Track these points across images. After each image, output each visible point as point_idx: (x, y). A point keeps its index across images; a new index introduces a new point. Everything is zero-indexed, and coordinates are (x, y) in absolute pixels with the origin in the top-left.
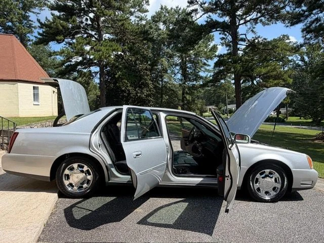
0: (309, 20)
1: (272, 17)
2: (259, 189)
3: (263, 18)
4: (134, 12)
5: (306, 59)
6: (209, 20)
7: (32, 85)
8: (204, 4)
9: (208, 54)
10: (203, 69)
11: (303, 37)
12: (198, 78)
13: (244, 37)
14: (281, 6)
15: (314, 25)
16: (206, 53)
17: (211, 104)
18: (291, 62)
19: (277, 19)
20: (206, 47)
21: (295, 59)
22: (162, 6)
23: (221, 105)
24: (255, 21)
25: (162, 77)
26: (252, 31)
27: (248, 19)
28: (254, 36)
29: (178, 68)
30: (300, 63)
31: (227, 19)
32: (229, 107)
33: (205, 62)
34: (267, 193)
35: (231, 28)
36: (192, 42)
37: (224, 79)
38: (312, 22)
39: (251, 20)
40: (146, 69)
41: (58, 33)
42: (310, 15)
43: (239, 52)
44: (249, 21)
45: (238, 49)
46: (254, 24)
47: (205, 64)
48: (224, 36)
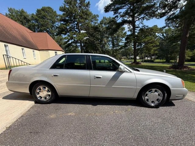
0: (169, 14)
1: (151, 16)
2: (148, 100)
3: (147, 17)
4: (93, 21)
5: (165, 35)
6: (123, 19)
7: (55, 51)
8: (121, 13)
9: (123, 35)
10: (121, 42)
11: (165, 23)
12: (118, 45)
13: (138, 26)
14: (156, 10)
15: (171, 17)
16: (122, 35)
17: (124, 56)
18: (158, 36)
19: (153, 17)
20: (122, 33)
21: (160, 36)
22: (104, 17)
23: (128, 56)
24: (143, 18)
25: (104, 46)
26: (142, 23)
27: (140, 17)
28: (142, 25)
29: (111, 42)
30: (162, 37)
31: (131, 19)
32: (131, 57)
33: (122, 39)
34: (153, 102)
35: (132, 23)
36: (115, 30)
37: (129, 46)
38: (171, 15)
39: (141, 18)
40: (98, 43)
41: (63, 30)
42: (170, 12)
43: (136, 33)
44: (140, 19)
45: (135, 32)
46: (143, 20)
47: (121, 40)
48: (129, 27)
